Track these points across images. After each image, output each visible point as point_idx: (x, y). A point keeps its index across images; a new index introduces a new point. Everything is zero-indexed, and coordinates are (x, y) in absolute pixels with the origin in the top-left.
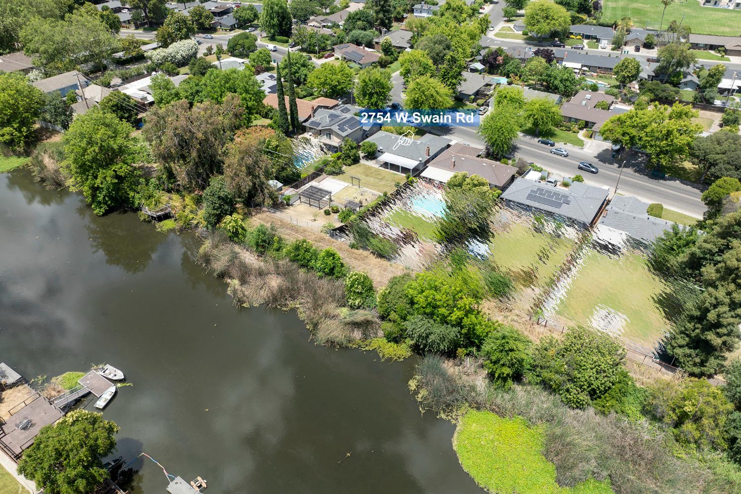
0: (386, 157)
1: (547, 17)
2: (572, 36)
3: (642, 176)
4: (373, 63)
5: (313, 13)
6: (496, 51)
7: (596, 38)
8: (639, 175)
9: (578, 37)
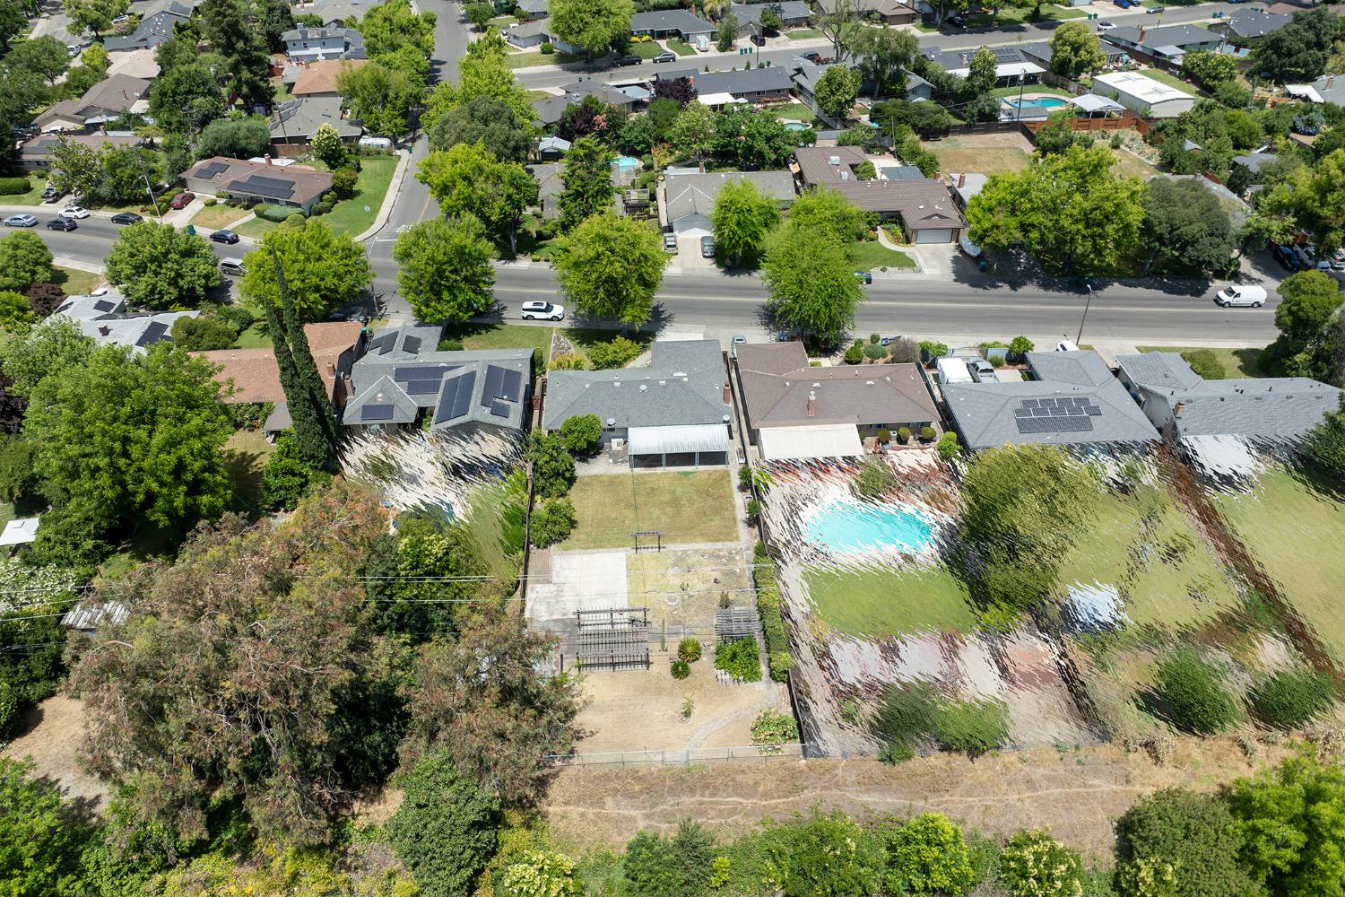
0: (644, 439)
1: (599, 12)
2: (634, 39)
3: (1064, 294)
4: (323, 194)
5: (43, 98)
6: (585, 106)
7: (677, 33)
8: (1056, 293)
9: (646, 38)
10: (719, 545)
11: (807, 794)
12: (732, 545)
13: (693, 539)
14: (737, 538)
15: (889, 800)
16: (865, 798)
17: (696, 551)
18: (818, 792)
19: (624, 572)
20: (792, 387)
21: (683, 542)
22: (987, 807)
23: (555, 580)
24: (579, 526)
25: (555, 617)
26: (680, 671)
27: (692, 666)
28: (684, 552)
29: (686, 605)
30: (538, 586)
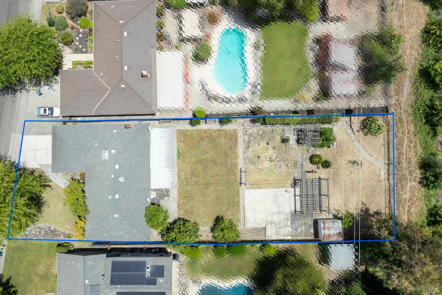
10: (240, 140)
11: (403, 116)
12: (240, 134)
13: (235, 154)
14: (235, 131)
15: (406, 84)
16: (405, 94)
17: (244, 153)
18: (402, 112)
19: (259, 191)
20: (126, 84)
21: (236, 159)
22: (411, 47)
23: (264, 226)
24: (220, 214)
25: (289, 223)
26: (326, 165)
27: (324, 159)
28: (245, 159)
29: (283, 160)
30: (267, 234)
